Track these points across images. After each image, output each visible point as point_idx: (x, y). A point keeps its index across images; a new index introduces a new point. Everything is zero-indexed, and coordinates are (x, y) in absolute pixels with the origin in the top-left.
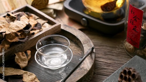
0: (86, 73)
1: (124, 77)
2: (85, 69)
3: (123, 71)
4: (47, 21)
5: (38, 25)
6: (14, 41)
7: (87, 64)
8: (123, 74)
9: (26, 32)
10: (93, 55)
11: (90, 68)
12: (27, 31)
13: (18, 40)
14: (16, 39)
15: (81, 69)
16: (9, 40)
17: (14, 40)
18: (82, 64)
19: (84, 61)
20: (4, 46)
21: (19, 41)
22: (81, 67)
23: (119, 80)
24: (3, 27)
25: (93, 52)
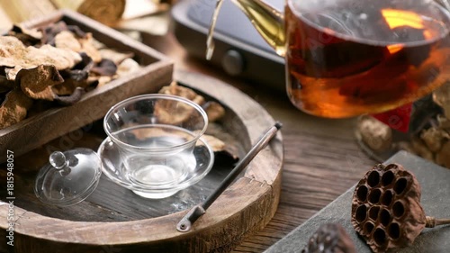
0: (263, 190)
1: (369, 192)
2: (261, 180)
3: (367, 177)
4: (132, 55)
5: (105, 64)
6: (43, 97)
7: (263, 168)
8: (366, 185)
9: (74, 75)
10: (279, 148)
11: (274, 179)
12: (78, 75)
13: (54, 96)
14: (49, 93)
15: (248, 180)
16: (30, 91)
17: (42, 95)
18: (249, 167)
19: (254, 161)
20: (13, 108)
21: (55, 100)
22: (246, 175)
23: (355, 203)
24: (6, 52)
25: (278, 141)
